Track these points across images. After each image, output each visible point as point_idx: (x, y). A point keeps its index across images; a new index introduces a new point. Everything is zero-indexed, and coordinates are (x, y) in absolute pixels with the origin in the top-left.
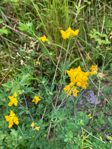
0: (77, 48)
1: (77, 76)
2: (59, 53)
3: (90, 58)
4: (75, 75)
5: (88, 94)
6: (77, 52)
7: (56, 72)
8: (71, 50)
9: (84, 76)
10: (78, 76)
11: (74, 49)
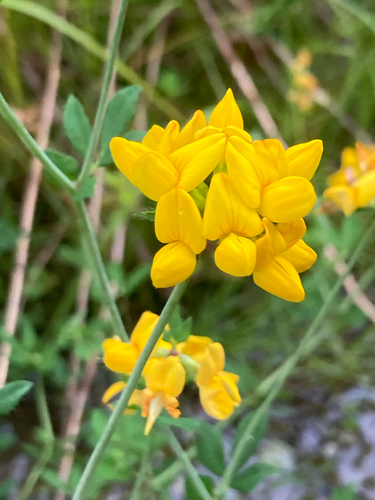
0: (200, 22)
1: (216, 179)
2: (43, 74)
3: (322, 98)
4: (193, 173)
5: (338, 425)
6: (206, 58)
7: (22, 255)
8: (148, 42)
9: (274, 173)
10: (226, 183)
11: (173, 26)
